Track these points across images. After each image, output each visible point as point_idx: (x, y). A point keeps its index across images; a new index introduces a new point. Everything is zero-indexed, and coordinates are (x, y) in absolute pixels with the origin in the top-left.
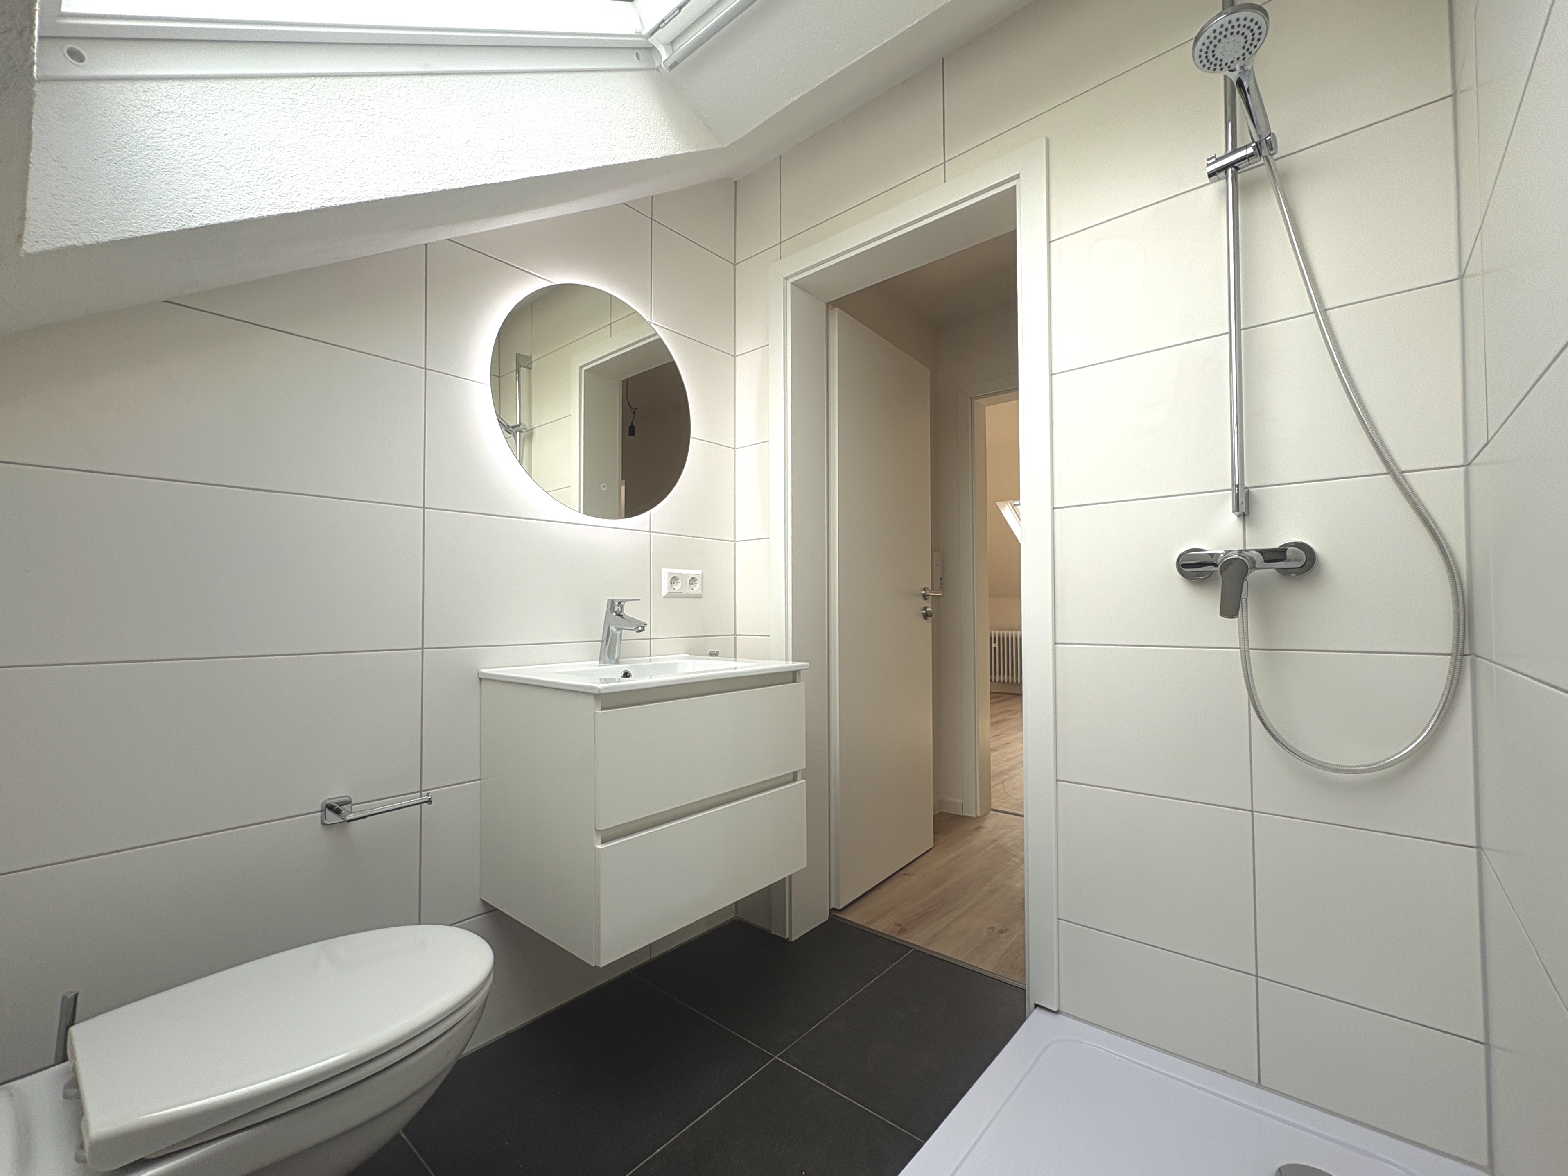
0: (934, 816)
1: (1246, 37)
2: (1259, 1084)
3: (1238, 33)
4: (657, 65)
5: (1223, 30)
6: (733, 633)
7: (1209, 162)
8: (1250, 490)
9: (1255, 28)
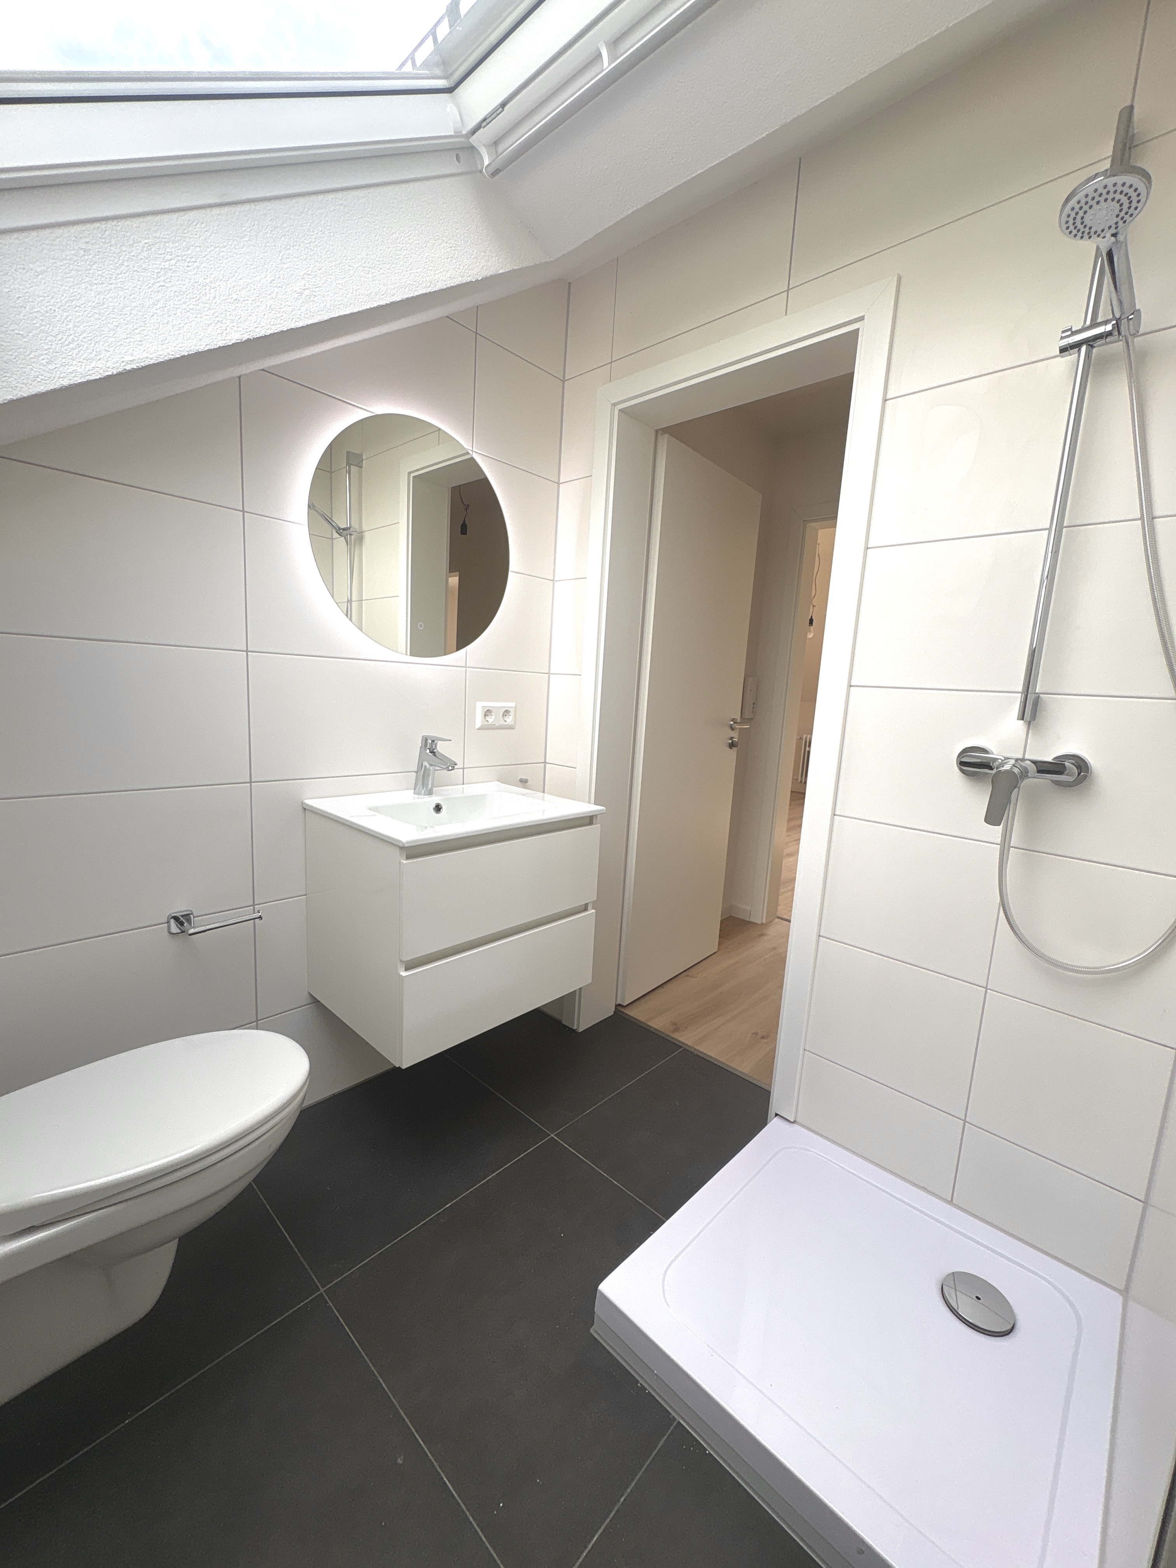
0: (721, 920)
1: (1121, 205)
2: (951, 1202)
3: (1113, 199)
4: (479, 167)
5: (1096, 195)
6: (543, 761)
7: (1064, 335)
8: (1041, 695)
9: (1134, 195)
